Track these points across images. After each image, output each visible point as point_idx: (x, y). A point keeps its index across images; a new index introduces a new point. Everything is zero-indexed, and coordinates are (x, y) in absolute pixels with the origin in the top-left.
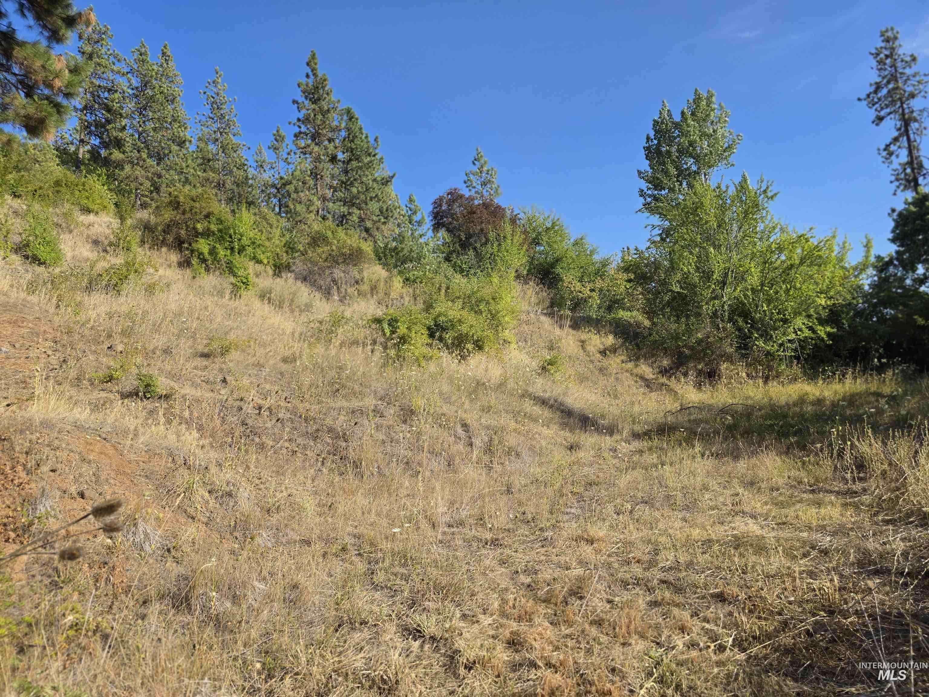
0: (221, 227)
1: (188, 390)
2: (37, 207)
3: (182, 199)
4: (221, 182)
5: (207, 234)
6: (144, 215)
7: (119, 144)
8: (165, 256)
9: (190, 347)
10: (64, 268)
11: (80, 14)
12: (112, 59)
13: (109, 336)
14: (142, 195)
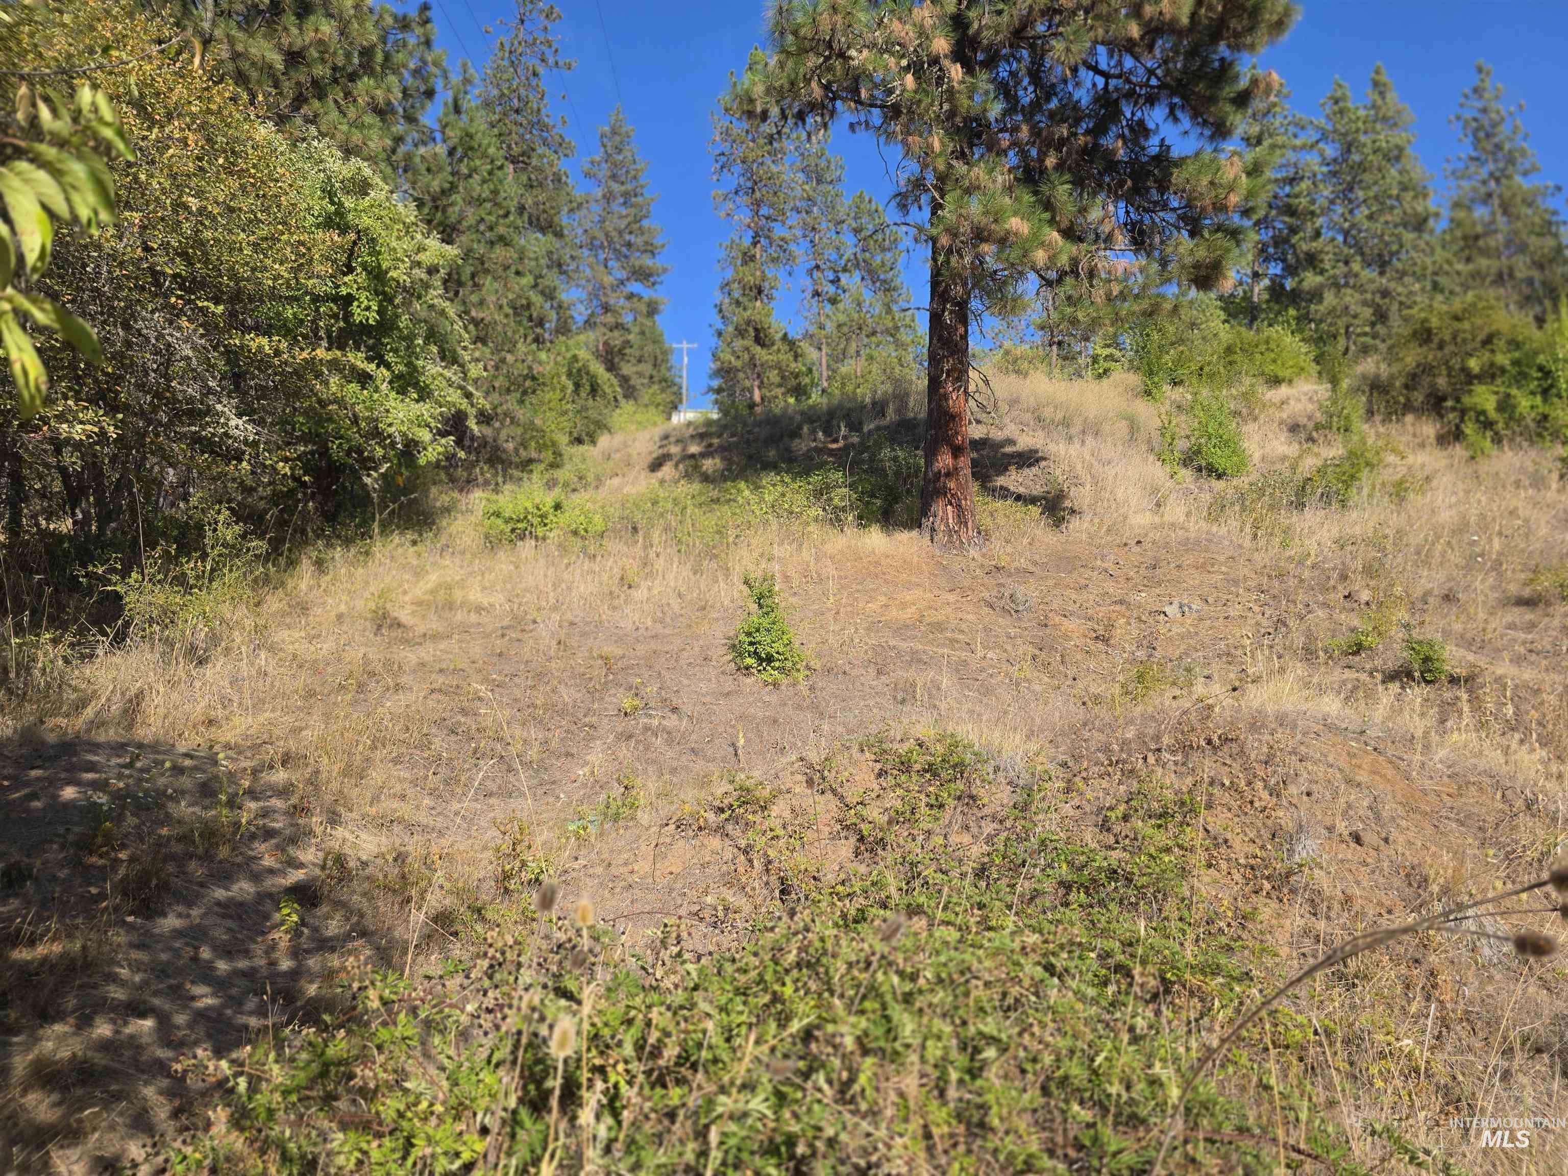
0: (1517, 355)
1: (1504, 668)
2: (1205, 392)
3: (1435, 322)
4: (1505, 271)
5: (1490, 374)
6: (1369, 366)
7: (1312, 260)
8: (1410, 428)
9: (1493, 588)
10: (1253, 478)
11: (1255, 82)
12: (1292, 129)
13: (1344, 577)
14: (1359, 335)
